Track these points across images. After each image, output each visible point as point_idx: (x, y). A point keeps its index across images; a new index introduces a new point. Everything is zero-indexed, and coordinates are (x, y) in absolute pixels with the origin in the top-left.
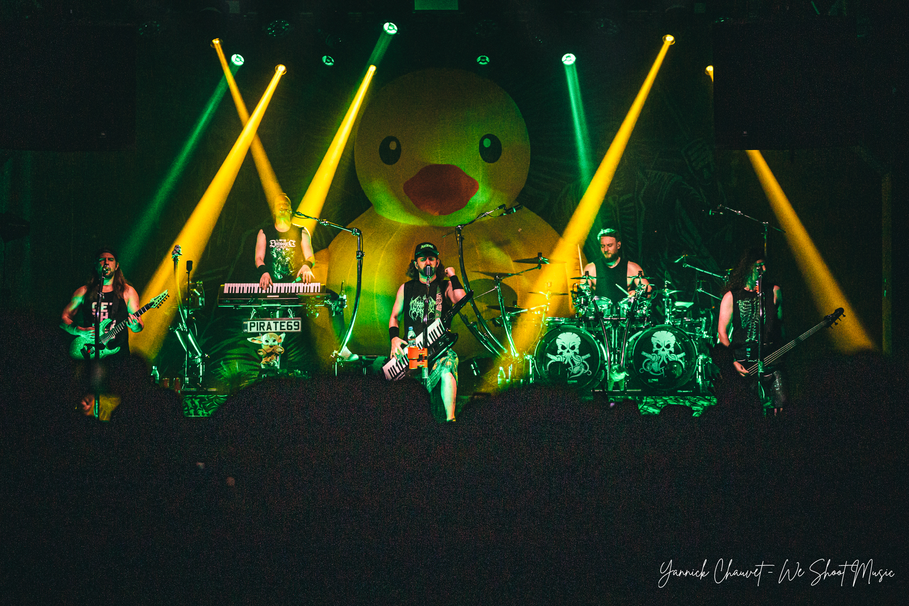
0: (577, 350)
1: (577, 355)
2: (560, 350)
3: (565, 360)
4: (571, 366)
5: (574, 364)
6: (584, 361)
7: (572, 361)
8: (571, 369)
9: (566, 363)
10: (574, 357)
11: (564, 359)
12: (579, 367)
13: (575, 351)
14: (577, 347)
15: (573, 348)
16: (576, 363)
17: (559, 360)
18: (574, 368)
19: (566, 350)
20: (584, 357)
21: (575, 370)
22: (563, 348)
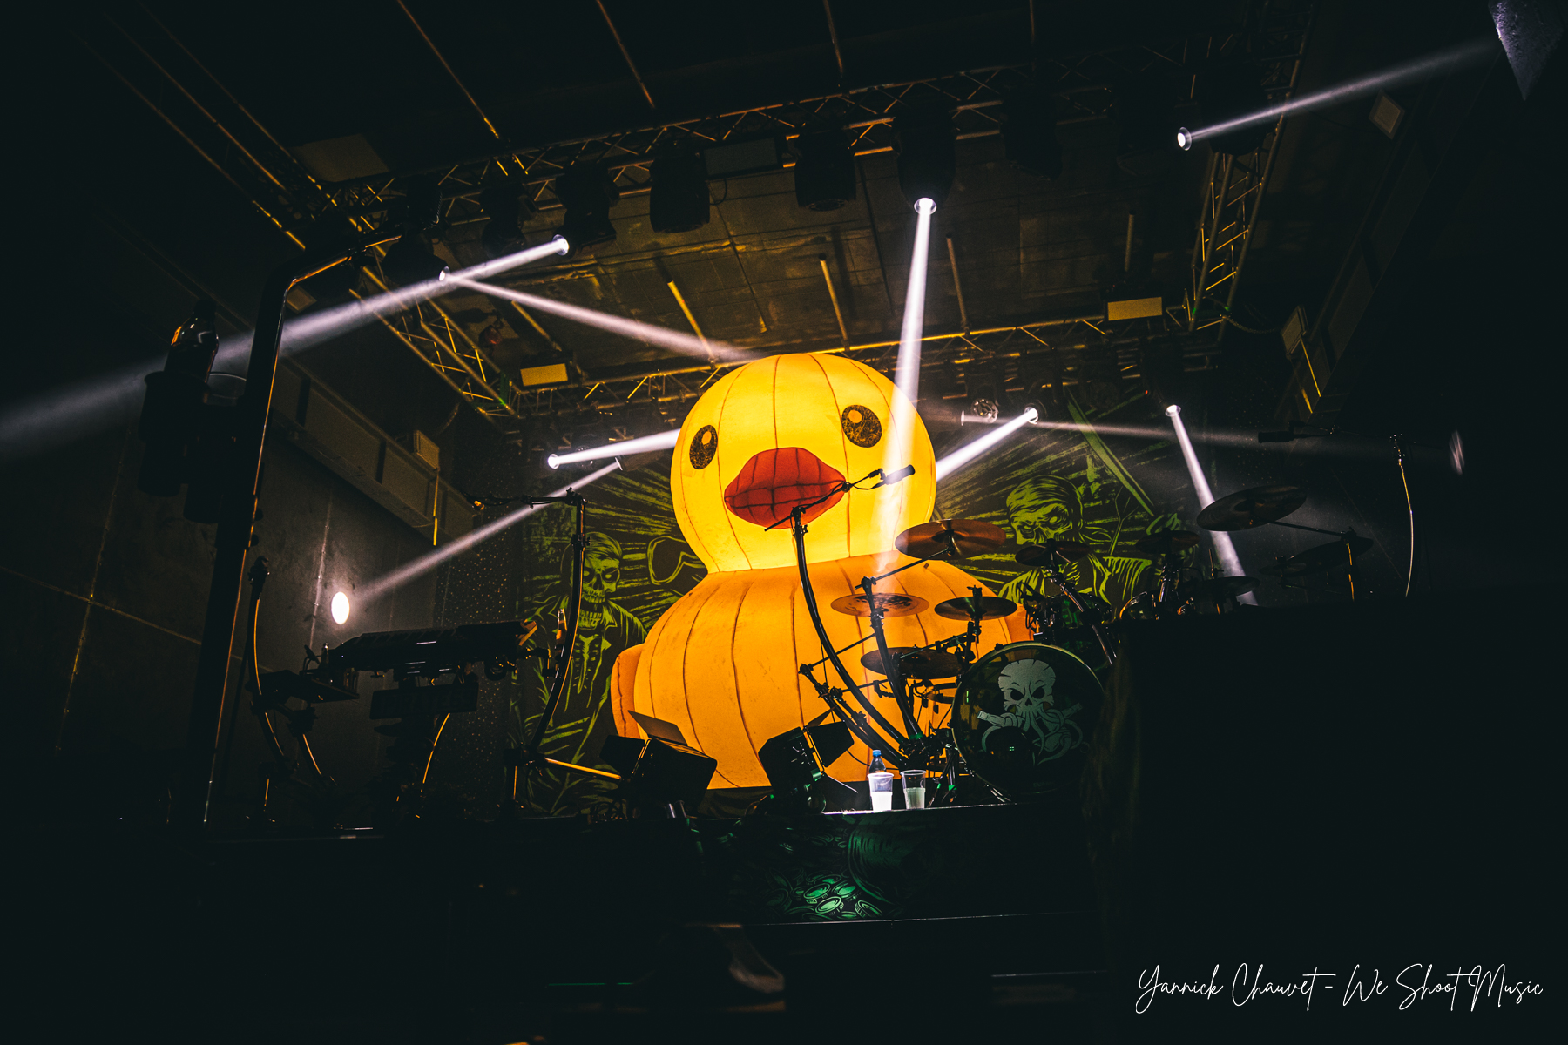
0: (1048, 698)
1: (1051, 707)
2: (1009, 701)
3: (1023, 723)
4: (1039, 737)
5: (1045, 730)
6: (1068, 722)
7: (1040, 723)
8: (1040, 742)
9: (1026, 728)
10: (1043, 714)
11: (1020, 719)
12: (1059, 735)
13: (1044, 699)
14: (1048, 690)
15: (1039, 693)
16: (1050, 727)
17: (1008, 723)
18: (1046, 739)
19: (1024, 700)
20: (1067, 712)
21: (1050, 744)
22: (1016, 695)
